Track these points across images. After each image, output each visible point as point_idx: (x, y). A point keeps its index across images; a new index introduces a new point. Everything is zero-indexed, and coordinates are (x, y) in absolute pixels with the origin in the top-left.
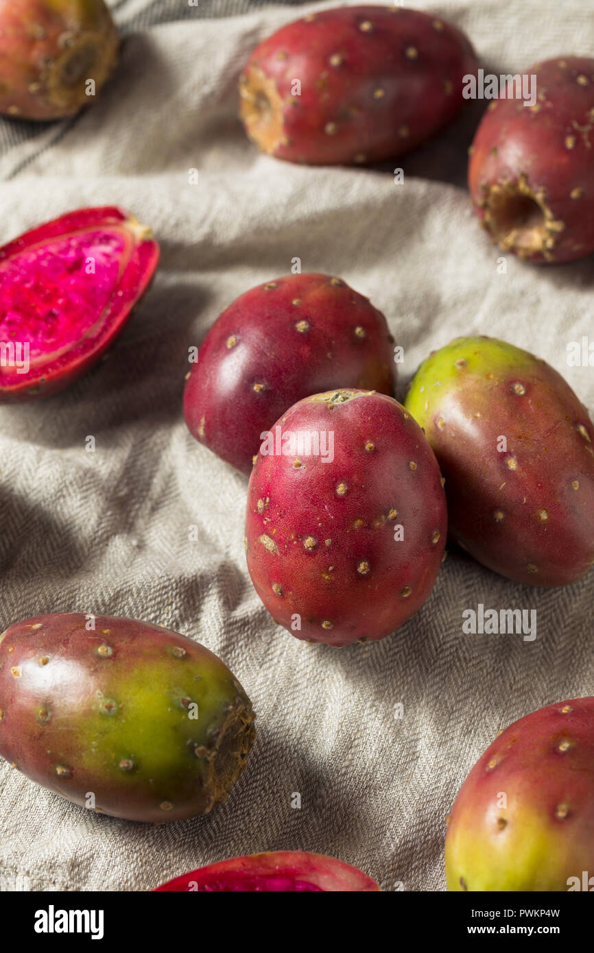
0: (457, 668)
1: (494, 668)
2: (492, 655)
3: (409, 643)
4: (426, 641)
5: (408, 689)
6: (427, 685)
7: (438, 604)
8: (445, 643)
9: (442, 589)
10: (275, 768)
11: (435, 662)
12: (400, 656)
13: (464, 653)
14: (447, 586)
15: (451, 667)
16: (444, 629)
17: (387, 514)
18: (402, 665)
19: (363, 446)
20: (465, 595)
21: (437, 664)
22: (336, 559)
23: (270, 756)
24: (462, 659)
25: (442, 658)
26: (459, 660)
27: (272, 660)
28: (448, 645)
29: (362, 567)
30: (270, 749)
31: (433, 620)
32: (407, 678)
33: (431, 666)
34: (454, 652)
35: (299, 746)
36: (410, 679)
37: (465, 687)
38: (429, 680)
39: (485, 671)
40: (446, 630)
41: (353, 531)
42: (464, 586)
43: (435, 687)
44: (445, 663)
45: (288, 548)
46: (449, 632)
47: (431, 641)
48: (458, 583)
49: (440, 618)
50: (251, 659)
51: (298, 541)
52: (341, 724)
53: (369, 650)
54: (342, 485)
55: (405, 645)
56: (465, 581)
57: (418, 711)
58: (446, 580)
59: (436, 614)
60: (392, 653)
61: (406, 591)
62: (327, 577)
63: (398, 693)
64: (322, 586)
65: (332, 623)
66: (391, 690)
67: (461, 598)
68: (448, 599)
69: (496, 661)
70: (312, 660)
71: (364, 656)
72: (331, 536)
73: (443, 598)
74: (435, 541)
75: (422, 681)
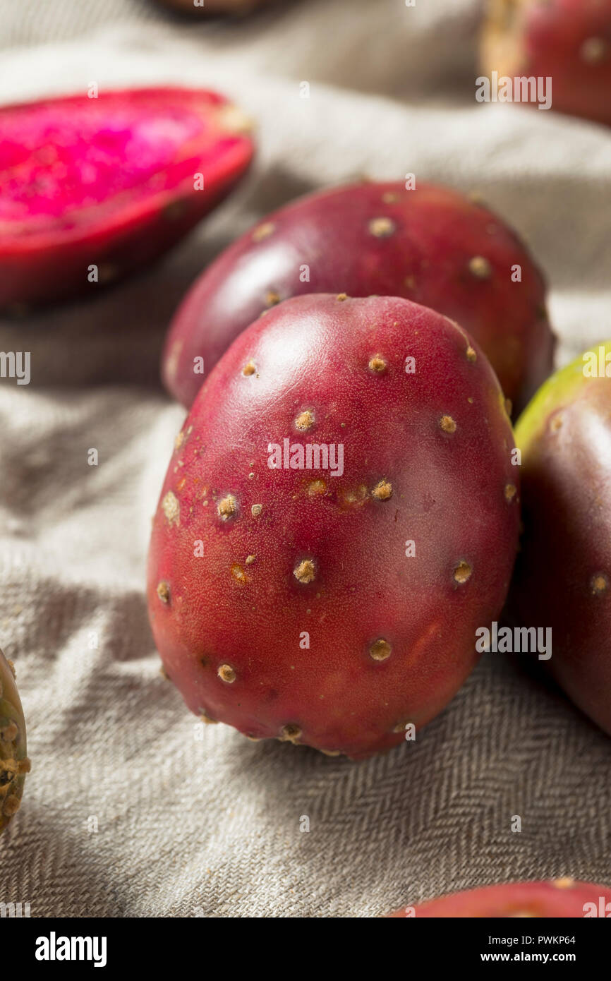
0: (458, 848)
1: (527, 870)
2: (533, 851)
3: (397, 794)
4: (424, 797)
5: (361, 862)
6: (397, 864)
7: (472, 746)
8: (454, 806)
9: (490, 726)
10: (64, 906)
11: (425, 830)
12: (373, 811)
13: (482, 829)
14: (500, 724)
15: (449, 844)
16: (464, 786)
17: (371, 485)
18: (370, 823)
19: (367, 360)
20: (530, 750)
21: (427, 834)
22: (262, 544)
23: (64, 885)
24: (474, 838)
25: (440, 827)
26: (469, 838)
27: (153, 756)
28: (460, 810)
29: (303, 570)
30: (71, 875)
31: (451, 767)
32: (368, 844)
33: (415, 835)
34: (464, 823)
35: (125, 887)
36: (372, 846)
37: (462, 883)
38: (402, 857)
39: (508, 869)
40: (468, 788)
41: (304, 498)
42: (532, 733)
43: (407, 871)
44: (441, 836)
45: (194, 512)
46: (472, 793)
47: (434, 796)
48: (523, 724)
49: (465, 767)
50: (117, 743)
51: (210, 501)
52: (211, 874)
53: (324, 787)
54: (307, 413)
55: (389, 796)
56: (536, 727)
57: (362, 900)
58: (502, 713)
59: (461, 758)
60: (362, 801)
61: (379, 648)
62: (240, 575)
63: (340, 862)
64: (228, 592)
65: (235, 671)
66: (331, 853)
67: (519, 751)
68: (493, 743)
69: (537, 861)
70: (220, 776)
71: (311, 792)
72: (264, 499)
73: (485, 739)
74: (461, 579)
75: (391, 855)
